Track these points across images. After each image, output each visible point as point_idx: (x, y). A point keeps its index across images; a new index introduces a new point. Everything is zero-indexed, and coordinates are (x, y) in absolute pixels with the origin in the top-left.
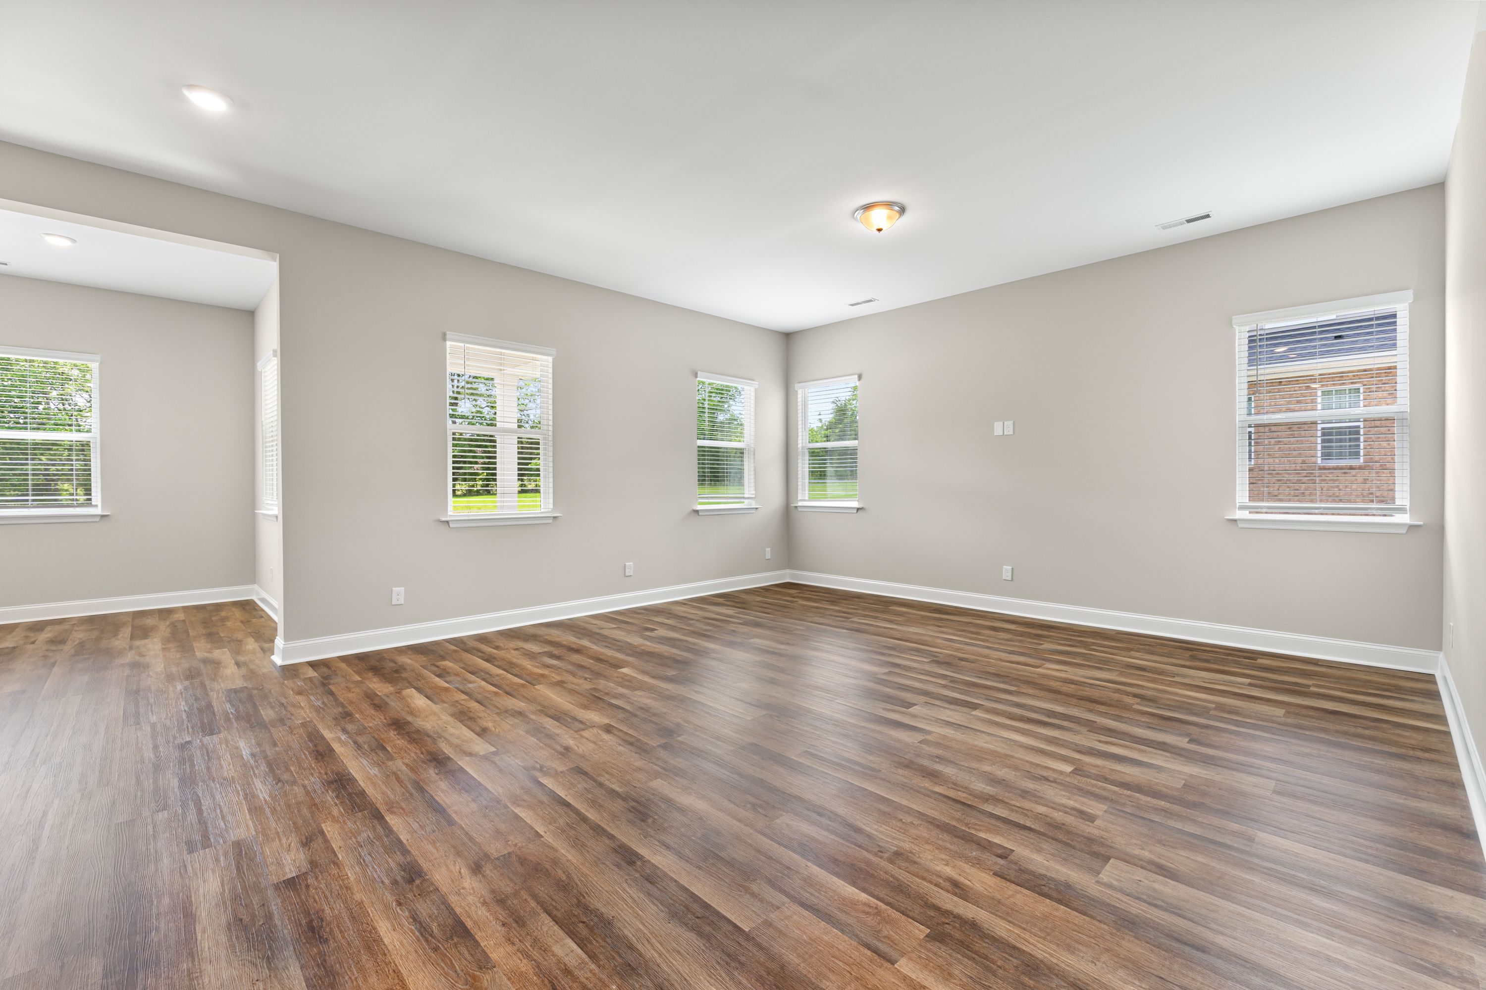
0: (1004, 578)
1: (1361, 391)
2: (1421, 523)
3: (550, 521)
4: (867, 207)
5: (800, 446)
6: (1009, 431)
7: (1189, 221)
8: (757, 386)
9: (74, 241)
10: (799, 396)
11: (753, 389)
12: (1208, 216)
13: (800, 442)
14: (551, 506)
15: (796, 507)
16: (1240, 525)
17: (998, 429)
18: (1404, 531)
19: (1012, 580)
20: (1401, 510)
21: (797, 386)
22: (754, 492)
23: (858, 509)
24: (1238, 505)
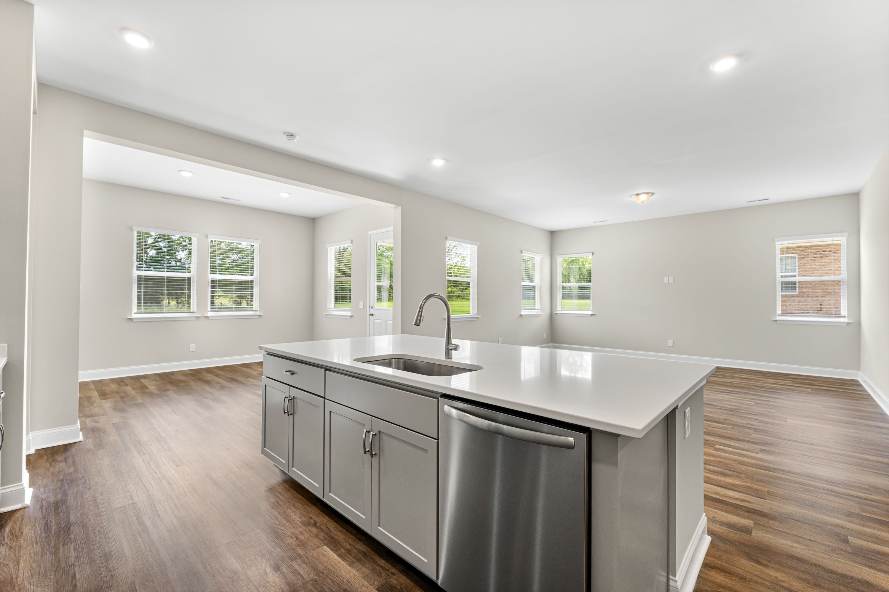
0: (669, 345)
1: (797, 258)
2: (852, 322)
3: (476, 319)
4: (638, 195)
5: (558, 285)
6: (671, 281)
7: (759, 200)
8: (542, 257)
9: (290, 194)
10: (558, 261)
11: (539, 258)
12: (768, 199)
13: (558, 283)
14: (476, 313)
15: (556, 314)
16: (778, 322)
17: (666, 280)
18: (845, 325)
19: (673, 346)
20: (844, 317)
21: (557, 256)
22: (540, 306)
23: (592, 315)
24: (777, 314)
